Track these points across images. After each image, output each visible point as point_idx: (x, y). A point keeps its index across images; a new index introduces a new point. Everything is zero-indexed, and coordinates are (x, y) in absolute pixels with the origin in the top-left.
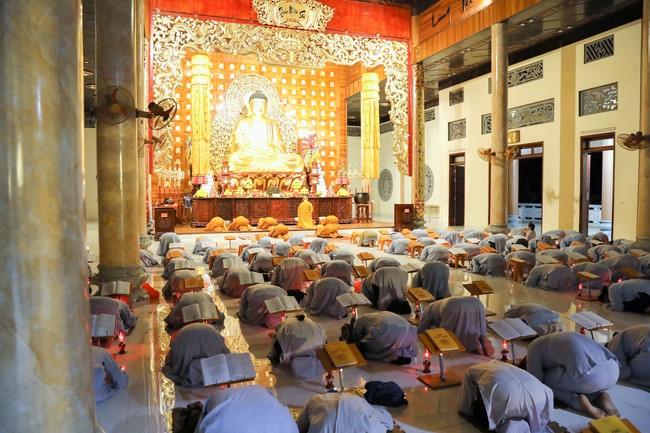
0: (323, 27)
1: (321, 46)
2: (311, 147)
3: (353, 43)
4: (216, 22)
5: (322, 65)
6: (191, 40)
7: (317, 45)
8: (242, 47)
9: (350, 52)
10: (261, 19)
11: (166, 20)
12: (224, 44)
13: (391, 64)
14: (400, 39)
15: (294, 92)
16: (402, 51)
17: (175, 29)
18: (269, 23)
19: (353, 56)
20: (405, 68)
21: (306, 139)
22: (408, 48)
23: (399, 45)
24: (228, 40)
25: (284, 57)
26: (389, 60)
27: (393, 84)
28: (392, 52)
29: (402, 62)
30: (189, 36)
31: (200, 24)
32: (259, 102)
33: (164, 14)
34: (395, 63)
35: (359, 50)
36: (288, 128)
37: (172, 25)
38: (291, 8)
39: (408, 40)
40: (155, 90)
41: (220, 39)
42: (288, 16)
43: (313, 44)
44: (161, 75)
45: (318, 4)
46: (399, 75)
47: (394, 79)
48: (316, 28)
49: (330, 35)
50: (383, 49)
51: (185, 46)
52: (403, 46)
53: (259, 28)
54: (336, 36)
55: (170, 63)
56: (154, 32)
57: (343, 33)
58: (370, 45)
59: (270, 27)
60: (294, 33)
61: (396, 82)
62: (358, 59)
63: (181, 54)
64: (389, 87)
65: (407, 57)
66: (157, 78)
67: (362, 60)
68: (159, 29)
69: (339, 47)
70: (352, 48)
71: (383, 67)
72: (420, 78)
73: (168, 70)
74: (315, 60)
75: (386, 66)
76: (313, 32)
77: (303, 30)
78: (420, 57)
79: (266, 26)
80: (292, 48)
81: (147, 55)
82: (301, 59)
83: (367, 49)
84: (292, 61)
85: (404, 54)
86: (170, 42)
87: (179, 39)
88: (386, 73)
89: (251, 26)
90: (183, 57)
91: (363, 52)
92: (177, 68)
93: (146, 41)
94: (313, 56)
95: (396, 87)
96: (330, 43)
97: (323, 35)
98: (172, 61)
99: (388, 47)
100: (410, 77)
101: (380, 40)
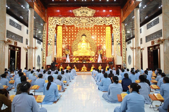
0: (93, 16)
1: (93, 21)
2: (100, 49)
4: (64, 17)
5: (93, 26)
6: (58, 23)
7: (92, 21)
8: (71, 23)
9: (101, 21)
10: (75, 15)
11: (52, 18)
12: (66, 23)
13: (114, 24)
14: (117, 16)
15: (96, 33)
16: (118, 20)
17: (54, 20)
18: (78, 16)
19: (102, 22)
20: (119, 24)
21: (98, 47)
22: (120, 18)
23: (117, 18)
24: (67, 22)
25: (82, 25)
26: (114, 22)
27: (115, 29)
28: (115, 20)
29: (118, 23)
30: (57, 21)
31: (60, 18)
32: (84, 37)
33: (51, 17)
34: (116, 23)
35: (104, 21)
36: (94, 44)
37: (53, 19)
38: (83, 11)
39: (120, 16)
40: (49, 36)
41: (65, 21)
42: (83, 14)
43: (90, 20)
44: (50, 32)
45: (91, 9)
46: (117, 26)
47: (115, 28)
48: (91, 16)
49: (95, 17)
50: (112, 19)
51: (56, 24)
52: (118, 18)
53: (75, 18)
54: (97, 17)
55: (52, 29)
56: (49, 21)
57: (99, 16)
58: (108, 19)
59: (78, 17)
60: (85, 18)
61: (116, 29)
62: (104, 23)
63: (55, 26)
64: (114, 30)
65: (120, 21)
66: (49, 33)
67: (105, 23)
68: (50, 20)
69: (98, 20)
70: (102, 20)
71: (112, 25)
72: (124, 27)
73: (52, 30)
74: (91, 25)
75: (113, 24)
76: (90, 17)
77: (87, 17)
78: (123, 21)
79: (77, 17)
80: (84, 22)
81: (46, 27)
82: (87, 25)
83: (107, 20)
84: (84, 25)
85: (119, 20)
86: (52, 23)
87: (54, 22)
88: (113, 27)
89: (73, 17)
90: (56, 27)
91: (105, 21)
92: (54, 30)
93: (46, 24)
94: (90, 24)
95: (116, 30)
96: (95, 19)
97: (93, 18)
98: (53, 28)
99: (113, 19)
100: (121, 27)
101: (111, 17)
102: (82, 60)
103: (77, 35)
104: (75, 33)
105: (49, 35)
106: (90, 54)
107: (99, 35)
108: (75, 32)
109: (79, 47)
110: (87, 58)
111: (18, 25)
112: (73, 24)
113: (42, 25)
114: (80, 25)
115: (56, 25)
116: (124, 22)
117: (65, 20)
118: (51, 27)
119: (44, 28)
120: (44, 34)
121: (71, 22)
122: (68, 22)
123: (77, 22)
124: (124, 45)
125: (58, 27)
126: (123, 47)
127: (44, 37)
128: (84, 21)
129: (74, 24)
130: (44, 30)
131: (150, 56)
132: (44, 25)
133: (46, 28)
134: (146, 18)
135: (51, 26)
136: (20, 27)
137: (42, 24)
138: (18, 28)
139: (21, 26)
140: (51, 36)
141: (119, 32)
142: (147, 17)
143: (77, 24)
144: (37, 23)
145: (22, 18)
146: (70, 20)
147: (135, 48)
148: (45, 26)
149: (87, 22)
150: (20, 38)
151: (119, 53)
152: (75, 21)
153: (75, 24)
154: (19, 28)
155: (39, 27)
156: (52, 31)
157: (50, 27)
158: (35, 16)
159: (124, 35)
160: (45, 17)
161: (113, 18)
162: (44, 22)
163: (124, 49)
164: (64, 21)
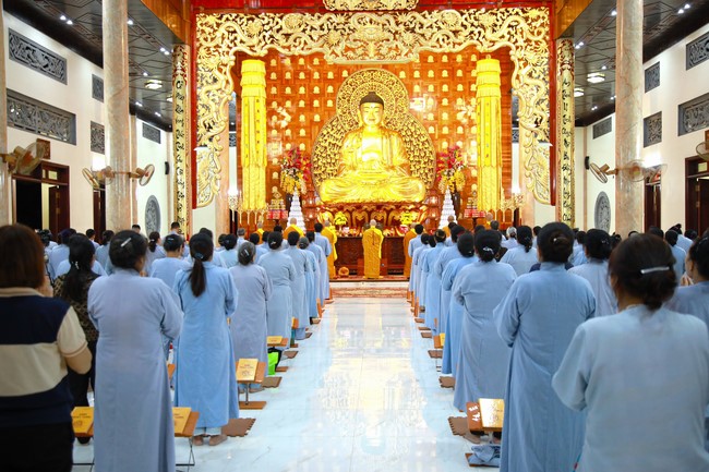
0: (413, 4)
1: (413, 31)
2: (450, 166)
3: (462, 19)
4: (272, 15)
6: (241, 42)
7: (408, 30)
8: (305, 43)
9: (455, 33)
10: (328, 4)
11: (212, 19)
12: (282, 41)
13: (521, 42)
14: (536, 5)
15: (431, 88)
16: (541, 21)
17: (222, 30)
18: (339, 8)
19: (461, 38)
20: (544, 45)
21: (444, 155)
22: (550, 15)
23: (533, 13)
24: (287, 36)
25: (360, 51)
26: (518, 37)
27: (524, 72)
28: (523, 24)
29: (539, 38)
30: (240, 36)
31: (253, 20)
32: (371, 107)
33: (208, 12)
34: (528, 41)
35: (470, 29)
36: (423, 139)
37: (218, 25)
39: (550, 3)
40: (200, 107)
41: (278, 36)
43: (402, 27)
44: (205, 89)
46: (532, 57)
47: (525, 65)
48: (404, 6)
49: (426, 12)
50: (509, 20)
51: (235, 49)
52: (542, 14)
53: (327, 16)
54: (435, 13)
55: (217, 73)
56: (199, 35)
57: (447, 7)
58: (487, 19)
59: (342, 12)
60: (374, 17)
61: (529, 68)
62: (469, 42)
63: (230, 60)
64: (518, 77)
65: (547, 29)
66: (201, 92)
67: (475, 42)
68: (203, 31)
69: (439, 28)
70: (459, 27)
71: (508, 49)
72: (567, 59)
73: (215, 80)
74: (405, 51)
75: (513, 47)
76: (400, 11)
77: (386, 11)
78: (565, 27)
79: (336, 12)
80: (371, 37)
81: (187, 66)
82: (384, 51)
83: (482, 26)
84: (371, 55)
85: (542, 25)
86: (217, 46)
87: (227, 42)
88: (513, 58)
89: (317, 14)
90: (233, 64)
91: (476, 31)
92: (225, 77)
93: (187, 49)
94: (400, 45)
95: (530, 75)
96: (427, 23)
97: (416, 14)
98: (220, 70)
99: (516, 18)
100: (553, 59)
101: (503, 10)
102: (364, 220)
103: (340, 95)
104: (330, 89)
105: (203, 106)
106: (403, 193)
107: (446, 94)
108: (330, 82)
109: (348, 159)
110: (388, 212)
111: (48, 55)
112: (316, 49)
113: (167, 53)
114: (350, 54)
115: (235, 54)
116: (568, 35)
117: (278, 31)
118: (213, 62)
119: (179, 72)
120: (179, 102)
121: (305, 37)
122: (292, 38)
123: (334, 36)
124: (569, 150)
125: (246, 65)
126: (564, 162)
127: (180, 116)
128: (369, 31)
129: (319, 50)
130: (179, 78)
131: (698, 204)
132: (174, 56)
133: (188, 73)
134: (681, 11)
135: (212, 60)
136: (59, 68)
137: (168, 49)
138: (52, 75)
139: (62, 62)
140: (213, 107)
141: (541, 84)
142: (687, 6)
143: (338, 50)
144: (140, 43)
145: (70, 22)
146: (304, 31)
147: (617, 171)
148: (179, 58)
149: (387, 35)
150: (64, 123)
151: (541, 189)
152: (326, 31)
153: (327, 51)
154: (57, 69)
155: (151, 63)
156: (216, 86)
157: (207, 63)
158: (130, 16)
159: (567, 100)
160: (179, 13)
161: (514, 16)
162: (177, 42)
163: (564, 168)
164: (272, 36)
